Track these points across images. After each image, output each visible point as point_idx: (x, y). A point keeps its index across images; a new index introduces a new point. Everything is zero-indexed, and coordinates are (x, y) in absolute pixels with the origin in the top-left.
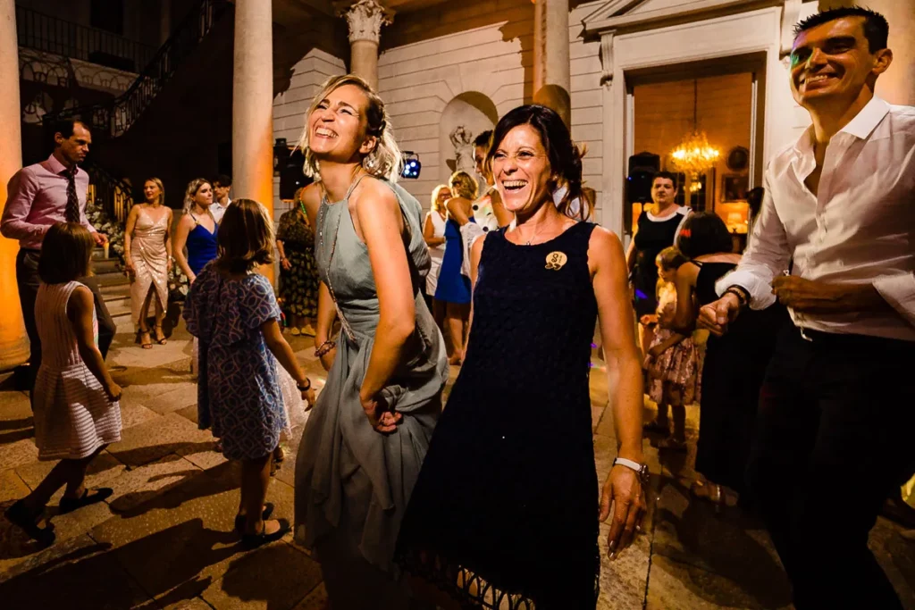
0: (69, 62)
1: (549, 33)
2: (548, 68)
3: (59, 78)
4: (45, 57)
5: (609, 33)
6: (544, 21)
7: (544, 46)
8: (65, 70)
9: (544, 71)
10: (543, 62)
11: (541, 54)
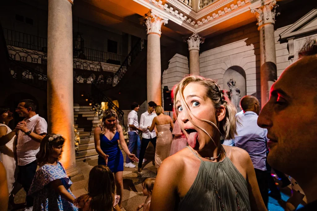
0: (101, 63)
1: (266, 41)
2: (266, 55)
3: (97, 69)
4: (93, 62)
5: (291, 39)
6: (264, 37)
7: (264, 47)
8: (99, 66)
9: (265, 56)
10: (264, 53)
11: (263, 50)
